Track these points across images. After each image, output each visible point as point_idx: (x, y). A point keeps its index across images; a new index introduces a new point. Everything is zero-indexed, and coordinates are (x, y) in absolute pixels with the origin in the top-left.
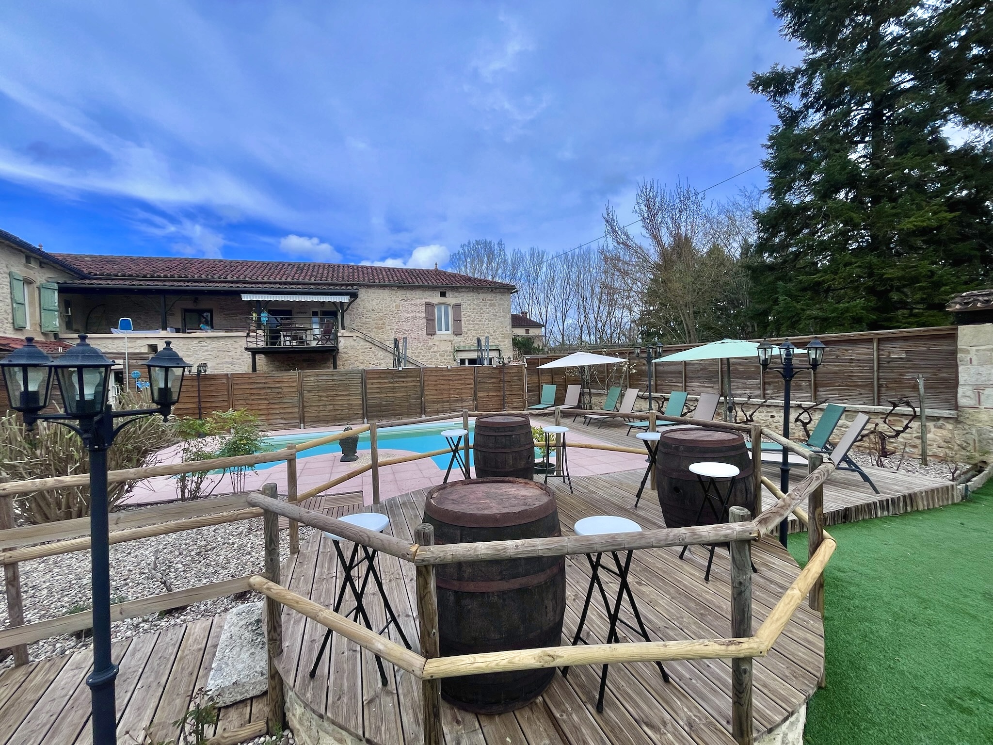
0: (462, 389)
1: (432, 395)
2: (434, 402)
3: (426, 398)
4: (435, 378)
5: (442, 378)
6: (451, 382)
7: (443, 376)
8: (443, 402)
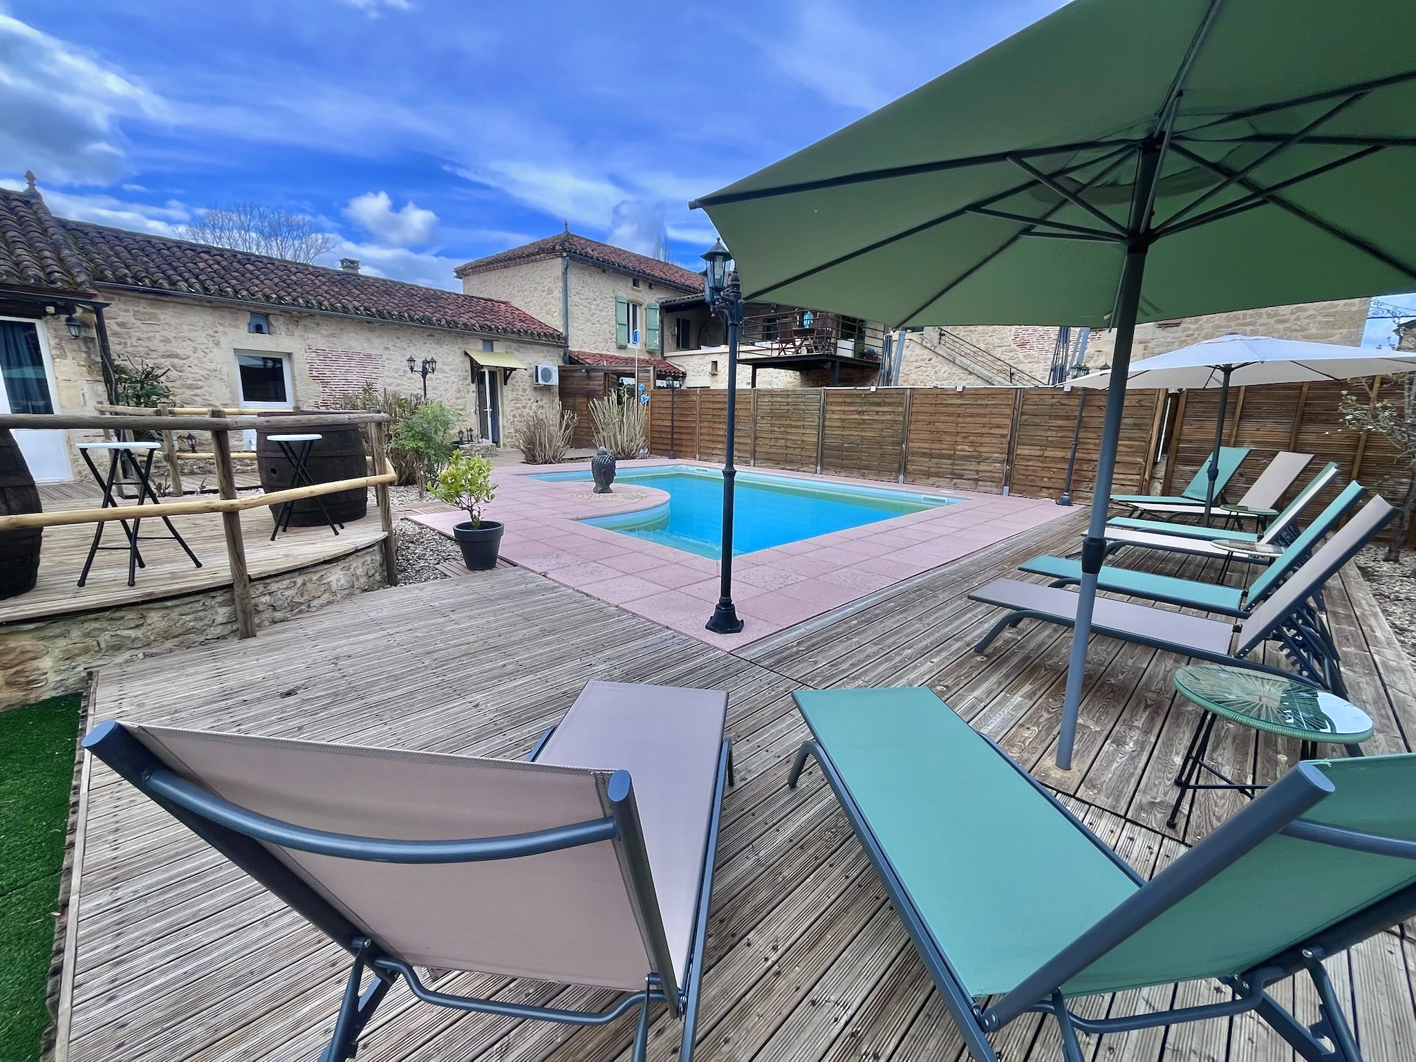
0: (982, 435)
1: (923, 440)
2: (924, 455)
3: (911, 444)
4: (931, 409)
5: (943, 409)
6: (960, 420)
7: (947, 405)
8: (941, 457)
